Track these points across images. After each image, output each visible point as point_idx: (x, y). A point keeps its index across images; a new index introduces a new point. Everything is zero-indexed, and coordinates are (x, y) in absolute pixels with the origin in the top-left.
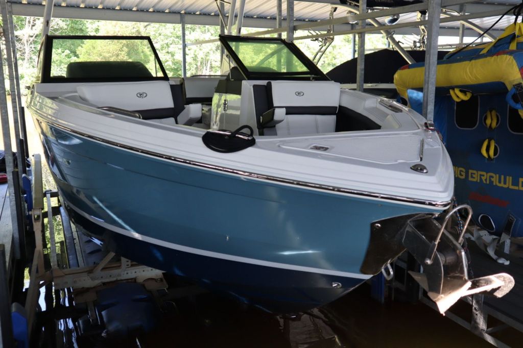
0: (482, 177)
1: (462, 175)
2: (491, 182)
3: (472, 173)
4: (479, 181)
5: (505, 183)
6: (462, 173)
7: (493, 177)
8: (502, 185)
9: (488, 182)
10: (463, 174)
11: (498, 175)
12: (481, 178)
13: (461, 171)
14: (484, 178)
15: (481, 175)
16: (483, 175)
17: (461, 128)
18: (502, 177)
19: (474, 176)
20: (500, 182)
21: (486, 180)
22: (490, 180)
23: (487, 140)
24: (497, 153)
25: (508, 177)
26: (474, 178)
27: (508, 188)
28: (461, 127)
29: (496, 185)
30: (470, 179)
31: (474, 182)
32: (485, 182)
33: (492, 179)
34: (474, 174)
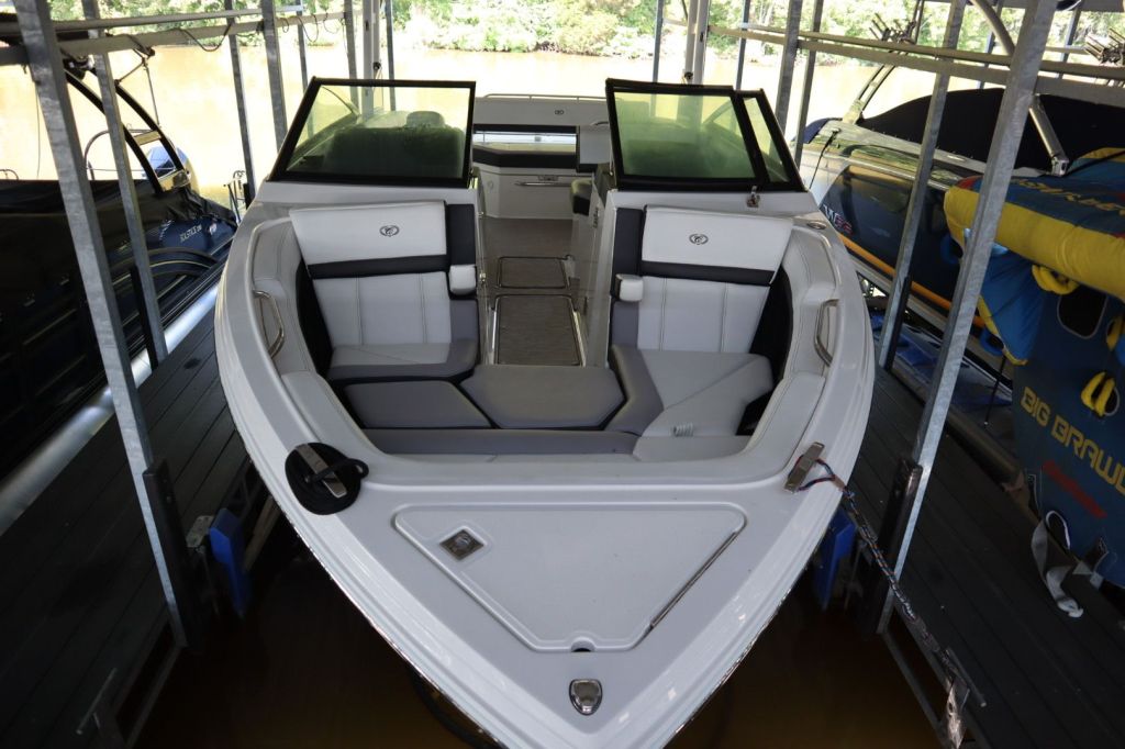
0: (1075, 441)
1: (1043, 419)
2: (1087, 458)
3: (1059, 424)
4: (1067, 444)
5: (1111, 474)
6: (1044, 415)
7: (1093, 451)
8: (1103, 474)
9: (1082, 456)
10: (1046, 417)
11: (1102, 453)
12: (1072, 442)
13: (1043, 409)
14: (1077, 444)
15: (1074, 436)
16: (1078, 439)
17: (1064, 327)
18: (1110, 460)
19: (1062, 431)
20: (1102, 467)
21: (1080, 449)
22: (1086, 455)
23: (1103, 374)
24: (1113, 409)
25: (1118, 466)
26: (1061, 435)
27: (1113, 486)
28: (1065, 324)
29: (1094, 470)
30: (1054, 433)
31: (1058, 442)
32: (1076, 452)
33: (1091, 455)
34: (1063, 427)
